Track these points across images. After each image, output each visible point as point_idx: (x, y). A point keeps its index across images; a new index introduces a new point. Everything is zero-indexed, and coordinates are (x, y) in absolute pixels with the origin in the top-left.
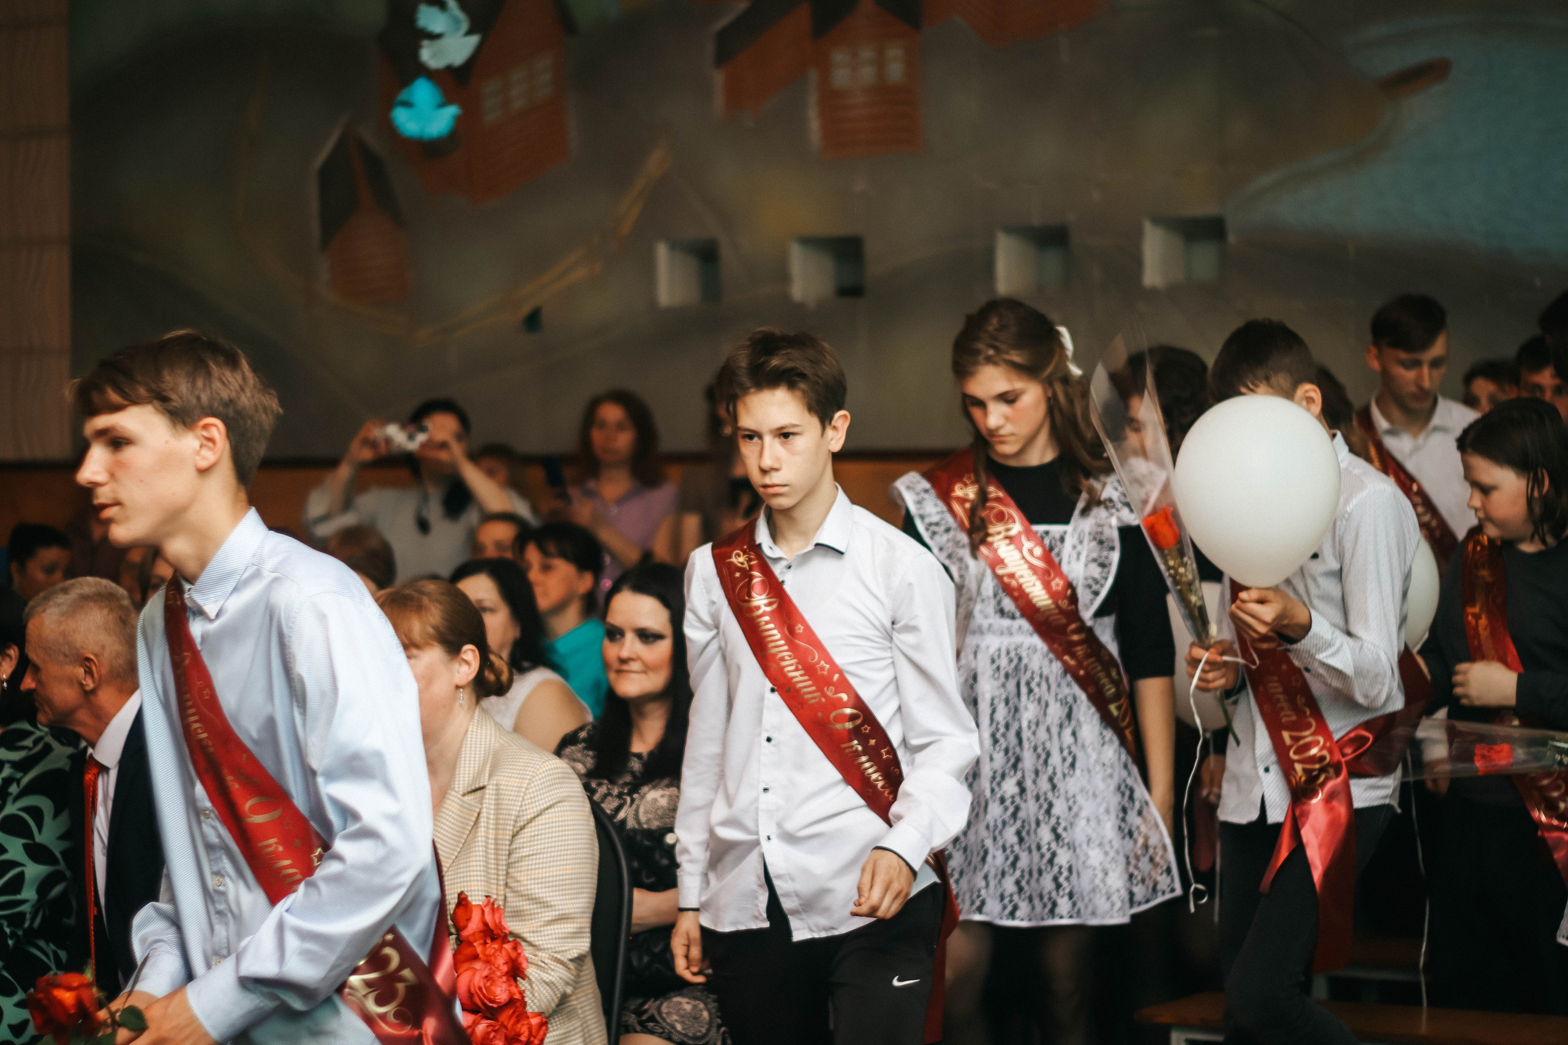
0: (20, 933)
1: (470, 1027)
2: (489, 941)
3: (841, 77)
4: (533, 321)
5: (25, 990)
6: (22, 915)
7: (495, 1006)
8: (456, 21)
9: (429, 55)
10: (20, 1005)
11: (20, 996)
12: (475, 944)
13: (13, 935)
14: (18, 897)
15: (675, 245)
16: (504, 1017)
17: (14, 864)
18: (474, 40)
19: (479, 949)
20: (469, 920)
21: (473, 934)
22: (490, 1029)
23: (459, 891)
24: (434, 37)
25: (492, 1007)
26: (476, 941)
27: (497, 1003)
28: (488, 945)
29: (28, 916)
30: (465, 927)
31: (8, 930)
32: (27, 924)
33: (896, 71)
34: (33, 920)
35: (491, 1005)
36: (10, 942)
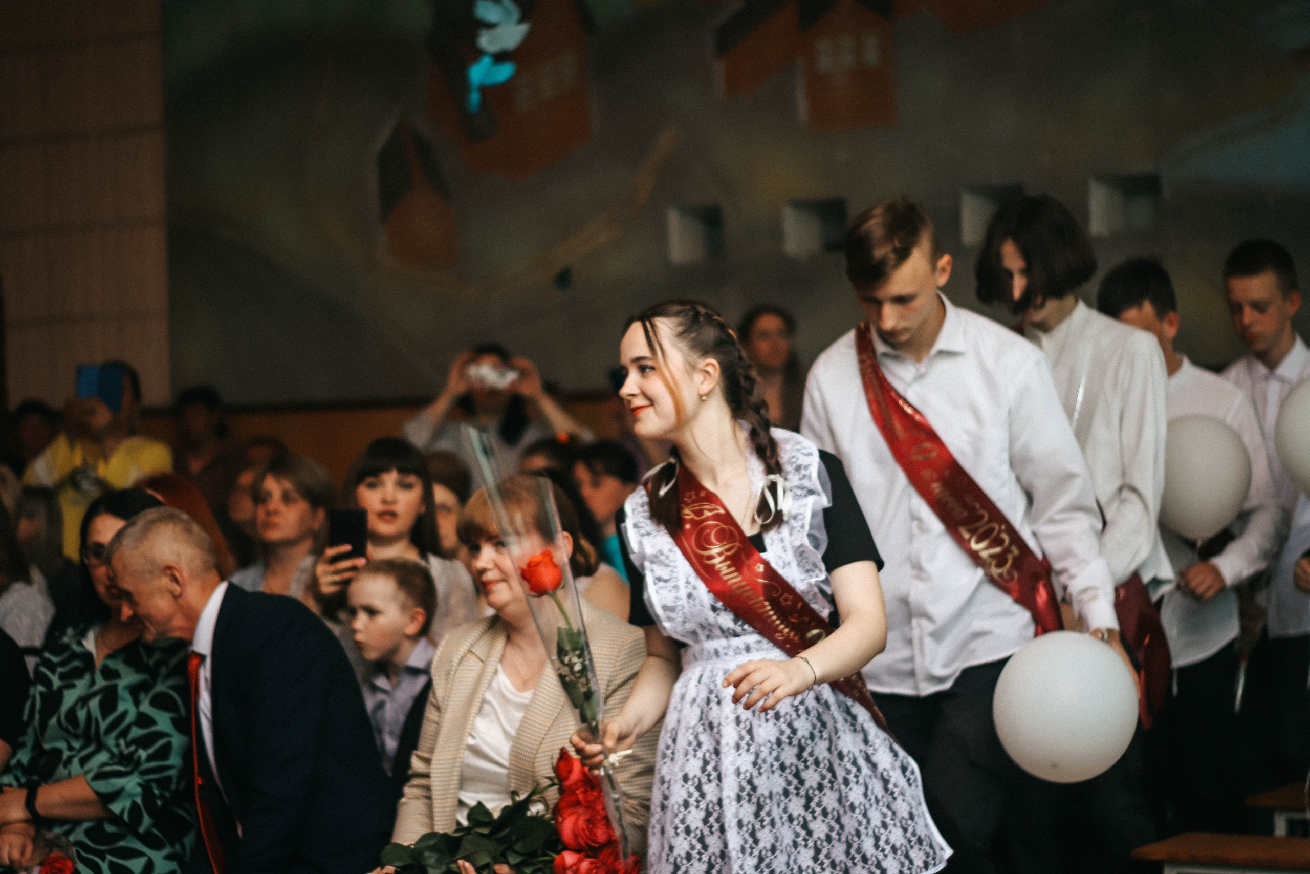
0: (167, 794)
1: (574, 864)
2: (589, 789)
3: (825, 63)
4: (564, 278)
5: (172, 845)
6: (169, 778)
7: (596, 845)
8: (507, 12)
9: (485, 41)
10: (168, 857)
11: (167, 851)
12: (578, 792)
13: (162, 796)
14: (166, 763)
15: (686, 211)
16: (603, 855)
17: (162, 735)
18: (523, 28)
19: (581, 797)
20: (570, 771)
21: (576, 783)
22: (592, 866)
23: (560, 747)
24: (490, 26)
25: (594, 846)
26: (577, 789)
27: (599, 843)
28: (589, 793)
29: (175, 780)
30: (567, 778)
31: (156, 792)
32: (173, 787)
33: (872, 56)
34: (178, 783)
35: (593, 844)
36: (159, 802)
